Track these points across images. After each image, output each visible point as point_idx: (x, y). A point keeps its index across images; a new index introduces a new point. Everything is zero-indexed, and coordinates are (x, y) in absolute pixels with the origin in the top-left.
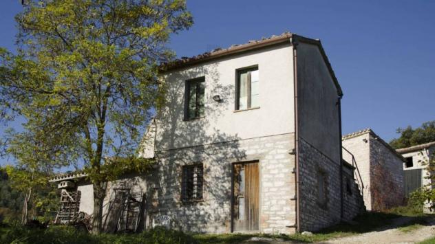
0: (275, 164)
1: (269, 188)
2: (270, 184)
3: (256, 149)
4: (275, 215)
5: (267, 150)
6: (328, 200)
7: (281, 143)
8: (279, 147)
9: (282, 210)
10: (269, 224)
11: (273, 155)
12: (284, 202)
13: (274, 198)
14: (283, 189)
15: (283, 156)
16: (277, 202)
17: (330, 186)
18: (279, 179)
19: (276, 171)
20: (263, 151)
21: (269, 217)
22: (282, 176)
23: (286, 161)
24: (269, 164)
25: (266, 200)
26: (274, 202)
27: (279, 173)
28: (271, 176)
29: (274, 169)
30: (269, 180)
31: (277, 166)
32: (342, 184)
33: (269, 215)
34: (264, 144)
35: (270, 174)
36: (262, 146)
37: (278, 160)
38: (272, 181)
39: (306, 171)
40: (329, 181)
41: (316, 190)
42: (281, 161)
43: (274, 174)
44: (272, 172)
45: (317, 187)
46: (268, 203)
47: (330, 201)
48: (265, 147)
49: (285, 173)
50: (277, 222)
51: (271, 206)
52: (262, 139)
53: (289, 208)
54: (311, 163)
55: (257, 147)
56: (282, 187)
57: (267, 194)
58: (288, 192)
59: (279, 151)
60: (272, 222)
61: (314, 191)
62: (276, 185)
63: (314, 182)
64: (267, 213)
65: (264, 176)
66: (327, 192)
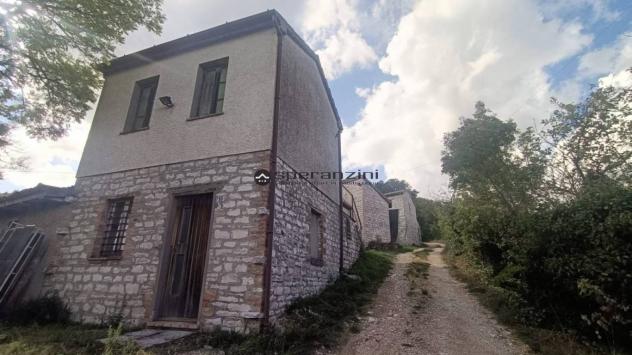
0: (236, 200)
1: (224, 240)
2: (225, 234)
3: (211, 176)
4: (227, 293)
5: (227, 178)
6: (323, 251)
7: (250, 165)
8: (246, 172)
9: (239, 284)
10: (216, 308)
11: (236, 186)
12: (244, 268)
13: (229, 259)
14: (246, 244)
15: (249, 187)
16: (234, 267)
17: (327, 231)
18: (240, 226)
19: (236, 213)
20: (220, 179)
21: (218, 294)
22: (246, 220)
23: (254, 195)
24: (228, 200)
25: (215, 262)
26: (228, 267)
27: (241, 216)
28: (229, 221)
29: (234, 208)
30: (225, 227)
31: (239, 203)
32: (341, 227)
33: (218, 290)
34: (224, 168)
35: (227, 217)
36: (221, 171)
37: (241, 193)
38: (230, 230)
39: (291, 213)
40: (326, 226)
41: (307, 240)
42: (246, 195)
43: (233, 218)
44: (231, 213)
45: (308, 236)
46: (218, 269)
47: (327, 252)
48: (225, 173)
49: (251, 216)
50: (230, 306)
51: (223, 273)
52: (222, 160)
53: (251, 281)
54: (299, 200)
55: (212, 172)
56: (244, 240)
57: (219, 252)
58: (252, 249)
59: (245, 179)
60: (220, 304)
61: (303, 241)
62: (235, 237)
63: (303, 228)
64: (217, 287)
65: (218, 220)
66: (323, 240)
